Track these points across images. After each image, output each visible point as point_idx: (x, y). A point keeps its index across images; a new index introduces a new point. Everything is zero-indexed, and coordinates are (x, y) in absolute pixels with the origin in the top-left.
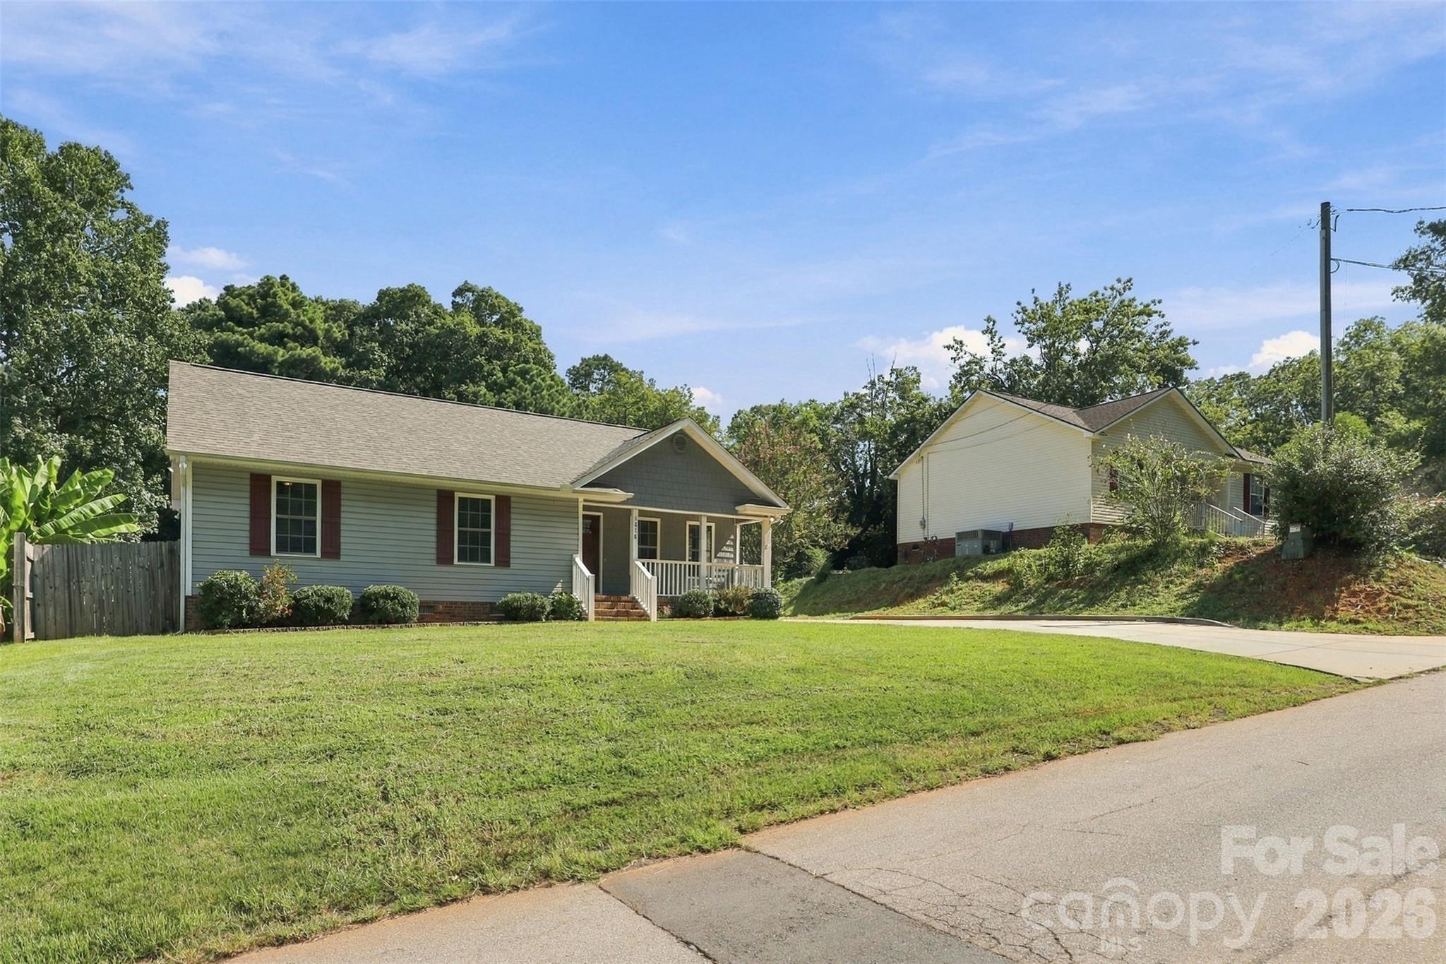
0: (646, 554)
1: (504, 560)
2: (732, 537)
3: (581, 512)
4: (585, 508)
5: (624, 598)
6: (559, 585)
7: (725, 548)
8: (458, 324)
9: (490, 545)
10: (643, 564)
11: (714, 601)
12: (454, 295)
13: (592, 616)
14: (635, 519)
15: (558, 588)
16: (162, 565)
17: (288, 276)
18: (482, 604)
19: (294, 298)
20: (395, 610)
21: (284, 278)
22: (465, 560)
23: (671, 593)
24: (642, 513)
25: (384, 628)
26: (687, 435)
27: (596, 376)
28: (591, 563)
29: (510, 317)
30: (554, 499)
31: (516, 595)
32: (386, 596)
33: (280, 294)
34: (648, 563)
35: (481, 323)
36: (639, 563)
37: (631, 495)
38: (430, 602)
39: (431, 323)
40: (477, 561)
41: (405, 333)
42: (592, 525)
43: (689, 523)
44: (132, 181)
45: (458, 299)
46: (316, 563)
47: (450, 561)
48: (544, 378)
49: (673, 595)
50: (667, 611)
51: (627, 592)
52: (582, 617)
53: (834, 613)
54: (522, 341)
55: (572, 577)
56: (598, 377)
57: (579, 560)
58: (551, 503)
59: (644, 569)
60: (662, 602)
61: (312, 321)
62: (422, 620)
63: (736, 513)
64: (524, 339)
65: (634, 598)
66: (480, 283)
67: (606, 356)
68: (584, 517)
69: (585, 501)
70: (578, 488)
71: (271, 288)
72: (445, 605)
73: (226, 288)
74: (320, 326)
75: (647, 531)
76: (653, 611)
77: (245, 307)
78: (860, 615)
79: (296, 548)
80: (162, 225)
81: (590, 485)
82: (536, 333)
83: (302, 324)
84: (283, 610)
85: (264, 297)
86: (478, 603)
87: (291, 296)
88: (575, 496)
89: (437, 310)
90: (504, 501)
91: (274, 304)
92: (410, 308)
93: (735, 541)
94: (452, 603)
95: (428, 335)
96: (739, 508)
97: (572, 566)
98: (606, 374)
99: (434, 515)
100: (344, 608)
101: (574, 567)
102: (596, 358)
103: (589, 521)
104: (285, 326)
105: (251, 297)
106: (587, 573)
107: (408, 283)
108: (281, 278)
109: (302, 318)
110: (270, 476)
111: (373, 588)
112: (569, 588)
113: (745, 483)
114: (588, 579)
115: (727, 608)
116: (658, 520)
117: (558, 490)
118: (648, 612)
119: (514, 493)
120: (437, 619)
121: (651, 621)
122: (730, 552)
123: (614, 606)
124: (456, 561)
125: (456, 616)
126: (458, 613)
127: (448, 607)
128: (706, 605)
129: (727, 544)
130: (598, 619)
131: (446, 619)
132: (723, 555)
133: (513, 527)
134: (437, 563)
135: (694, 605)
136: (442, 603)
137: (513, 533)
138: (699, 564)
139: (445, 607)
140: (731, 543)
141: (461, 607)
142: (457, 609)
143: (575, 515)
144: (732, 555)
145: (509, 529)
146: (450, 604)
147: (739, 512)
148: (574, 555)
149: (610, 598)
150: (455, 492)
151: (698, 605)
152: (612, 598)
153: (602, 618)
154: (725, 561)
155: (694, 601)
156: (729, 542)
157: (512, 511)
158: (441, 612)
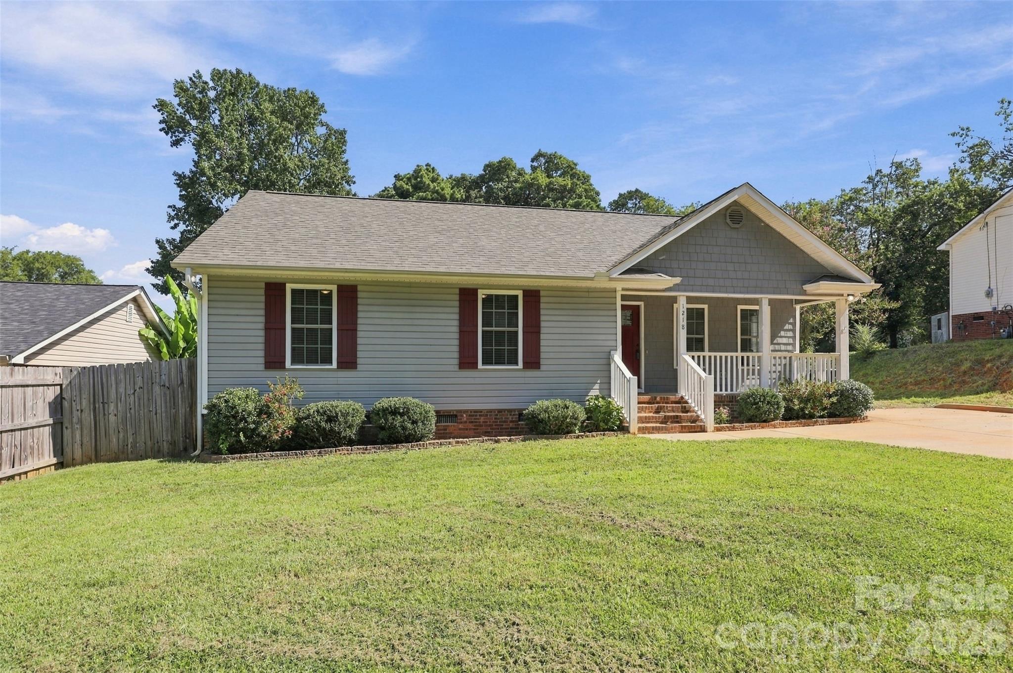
0: (694, 345)
1: (533, 362)
2: (791, 321)
3: (619, 303)
4: (624, 298)
5: (672, 398)
6: (597, 386)
7: (782, 333)
8: (533, 179)
10: (693, 358)
11: (784, 399)
12: (533, 161)
13: (634, 426)
14: (681, 307)
15: (595, 392)
16: (182, 383)
17: (430, 163)
18: (510, 411)
19: (433, 176)
20: (404, 428)
21: (428, 165)
22: (491, 363)
23: (726, 390)
24: (690, 300)
25: (393, 448)
26: (741, 206)
27: (630, 205)
28: (631, 359)
29: (570, 170)
30: (589, 290)
31: (546, 403)
32: (395, 412)
33: (425, 175)
34: (699, 357)
35: (549, 176)
36: (687, 358)
37: (678, 280)
38: (450, 411)
39: (516, 181)
40: (503, 363)
41: (501, 190)
42: (631, 314)
43: (740, 307)
44: (326, 108)
45: (535, 164)
46: (331, 374)
47: (474, 366)
48: (592, 207)
49: (729, 392)
50: (725, 412)
51: (675, 390)
52: (623, 429)
53: (908, 397)
54: (577, 185)
55: (610, 377)
56: (631, 206)
57: (618, 358)
58: (586, 294)
59: (694, 364)
60: (719, 402)
61: (443, 189)
62: (442, 434)
63: (804, 293)
64: (578, 183)
65: (682, 398)
66: (548, 150)
67: (637, 190)
68: (624, 307)
69: (623, 289)
70: (615, 275)
71: (419, 172)
72: (469, 413)
73: (395, 176)
74: (448, 192)
75: (695, 317)
76: (707, 413)
77: (405, 186)
78: (946, 401)
79: (312, 360)
80: (343, 133)
81: (629, 271)
82: (586, 179)
83: (437, 192)
84: (284, 432)
85: (416, 179)
86: (504, 410)
87: (431, 175)
88: (612, 285)
89: (521, 173)
90: (533, 297)
91: (421, 182)
92: (503, 173)
93: (794, 324)
94: (476, 411)
95: (515, 189)
96: (808, 288)
97: (610, 365)
98: (637, 202)
99: (457, 317)
100: (351, 426)
101: (612, 366)
102: (630, 192)
103: (629, 313)
104: (427, 194)
105: (409, 179)
106: (628, 374)
107: (502, 157)
108: (426, 165)
109: (437, 188)
110: (284, 284)
111: (385, 403)
112: (606, 393)
113: (816, 258)
114: (629, 381)
115: (802, 409)
116: (706, 307)
117: (591, 279)
118: (703, 417)
119: (543, 286)
120: (460, 429)
121: (709, 430)
122: (789, 337)
123: (661, 409)
124: (480, 366)
125: (481, 426)
126: (484, 422)
127: (473, 416)
128: (776, 406)
129: (785, 328)
130: (642, 430)
131: (470, 429)
132: (780, 340)
133: (543, 324)
134: (460, 368)
135: (760, 407)
136: (466, 411)
137: (543, 330)
138: (760, 354)
139: (470, 416)
140: (790, 327)
141: (487, 415)
142: (482, 418)
143: (612, 307)
144: (791, 341)
145: (538, 326)
146: (474, 412)
147: (808, 292)
148: (612, 352)
149: (655, 398)
150: (479, 290)
151: (766, 407)
152: (658, 399)
153: (647, 428)
154: (783, 347)
155: (760, 402)
156: (787, 327)
157: (542, 306)
158: (466, 422)
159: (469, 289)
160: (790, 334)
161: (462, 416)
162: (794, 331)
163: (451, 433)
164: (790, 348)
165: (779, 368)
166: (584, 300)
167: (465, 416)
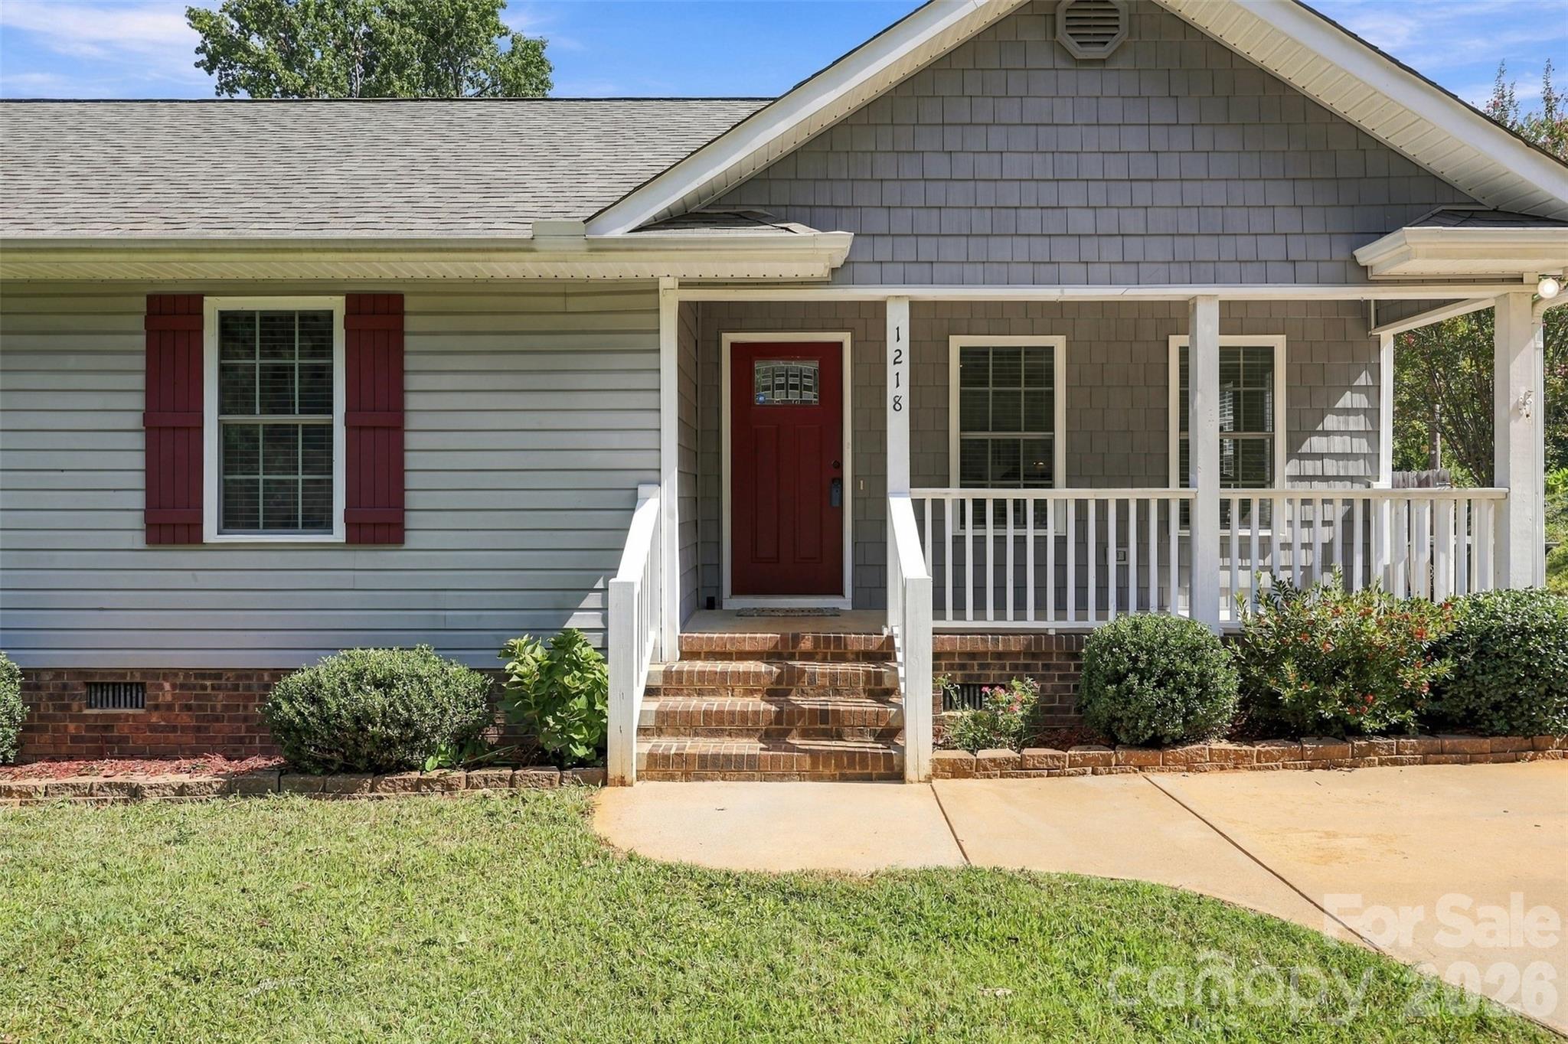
1: (380, 523)
3: (669, 329)
7: (1329, 422)
9: (330, 470)
13: (621, 756)
22: (251, 525)
37: (838, 241)
38: (123, 672)
40: (290, 526)
47: (189, 533)
58: (557, 303)
63: (1363, 275)
70: (615, 234)
72: (181, 679)
75: (1023, 378)
81: (667, 222)
88: (622, 267)
90: (378, 315)
93: (1374, 392)
94: (202, 674)
99: (138, 383)
103: (809, 367)
116: (1057, 342)
119: (414, 281)
120: (154, 728)
121: (910, 773)
122: (1352, 434)
123: (791, 683)
124: (210, 531)
125: (217, 719)
126: (226, 707)
127: (194, 687)
128: (1194, 691)
129: (1339, 405)
130: (660, 767)
131: (184, 729)
132: (1317, 444)
133: (412, 402)
134: (149, 541)
135: (1130, 690)
136: (169, 673)
137: (412, 421)
138: (1186, 493)
139: (182, 686)
140: (1360, 401)
141: (236, 688)
142: (221, 695)
143: (646, 341)
144: (1361, 446)
145: (397, 410)
146: (196, 676)
147: (1378, 272)
148: (643, 490)
149: (796, 639)
150: (205, 298)
151: (1152, 694)
152: (807, 645)
153: (682, 759)
154: (1331, 467)
155: (1135, 670)
156: (1347, 400)
157: (410, 343)
158: (170, 707)
159: (175, 298)
160: (1358, 423)
161: (161, 687)
162: (1373, 414)
163: (124, 739)
164: (1356, 468)
165: (1324, 535)
166: (546, 322)
167: (167, 686)
